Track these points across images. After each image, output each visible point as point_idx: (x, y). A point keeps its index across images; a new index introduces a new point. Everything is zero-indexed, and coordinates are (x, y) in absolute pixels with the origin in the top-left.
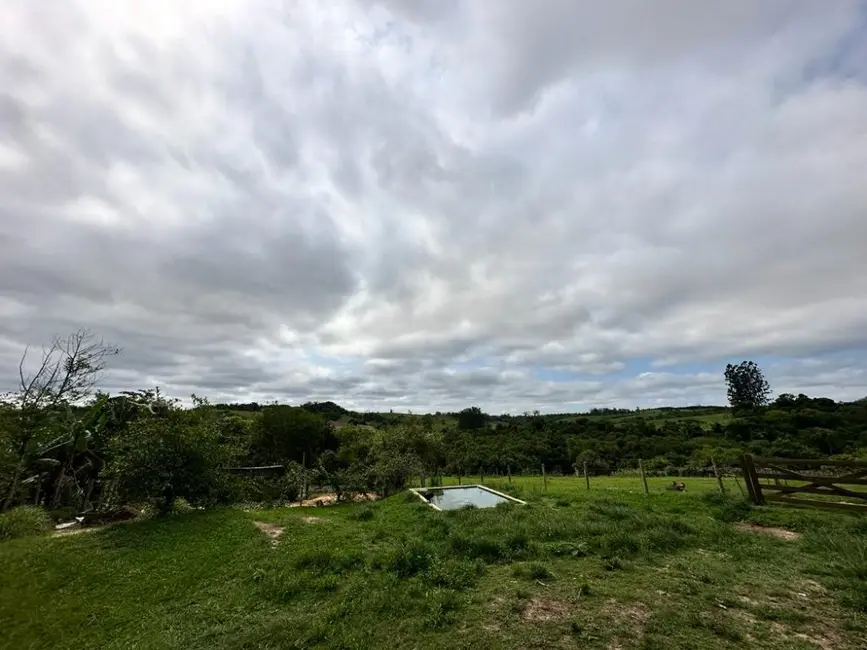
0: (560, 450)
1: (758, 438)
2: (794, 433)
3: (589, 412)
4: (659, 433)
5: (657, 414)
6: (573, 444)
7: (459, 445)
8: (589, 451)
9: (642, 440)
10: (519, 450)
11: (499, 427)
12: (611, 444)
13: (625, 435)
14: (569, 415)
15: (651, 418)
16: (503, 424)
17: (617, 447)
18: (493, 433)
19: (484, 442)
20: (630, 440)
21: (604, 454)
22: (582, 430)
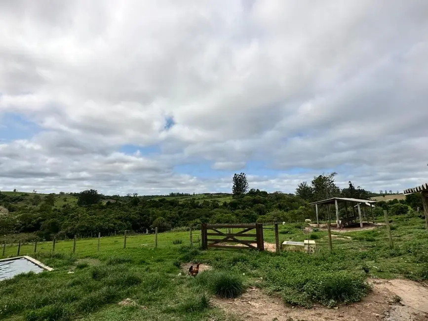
0: (145, 218)
1: (239, 208)
2: (252, 206)
3: (169, 195)
4: (200, 207)
5: (202, 197)
6: (153, 213)
7: (73, 217)
8: (162, 218)
9: (191, 211)
10: (119, 218)
11: (108, 203)
12: (174, 213)
13: (183, 208)
14: (157, 196)
15: (199, 199)
16: (112, 201)
17: (177, 215)
18: (103, 207)
19: (94, 214)
20: (185, 211)
21: (169, 219)
22: (161, 205)
